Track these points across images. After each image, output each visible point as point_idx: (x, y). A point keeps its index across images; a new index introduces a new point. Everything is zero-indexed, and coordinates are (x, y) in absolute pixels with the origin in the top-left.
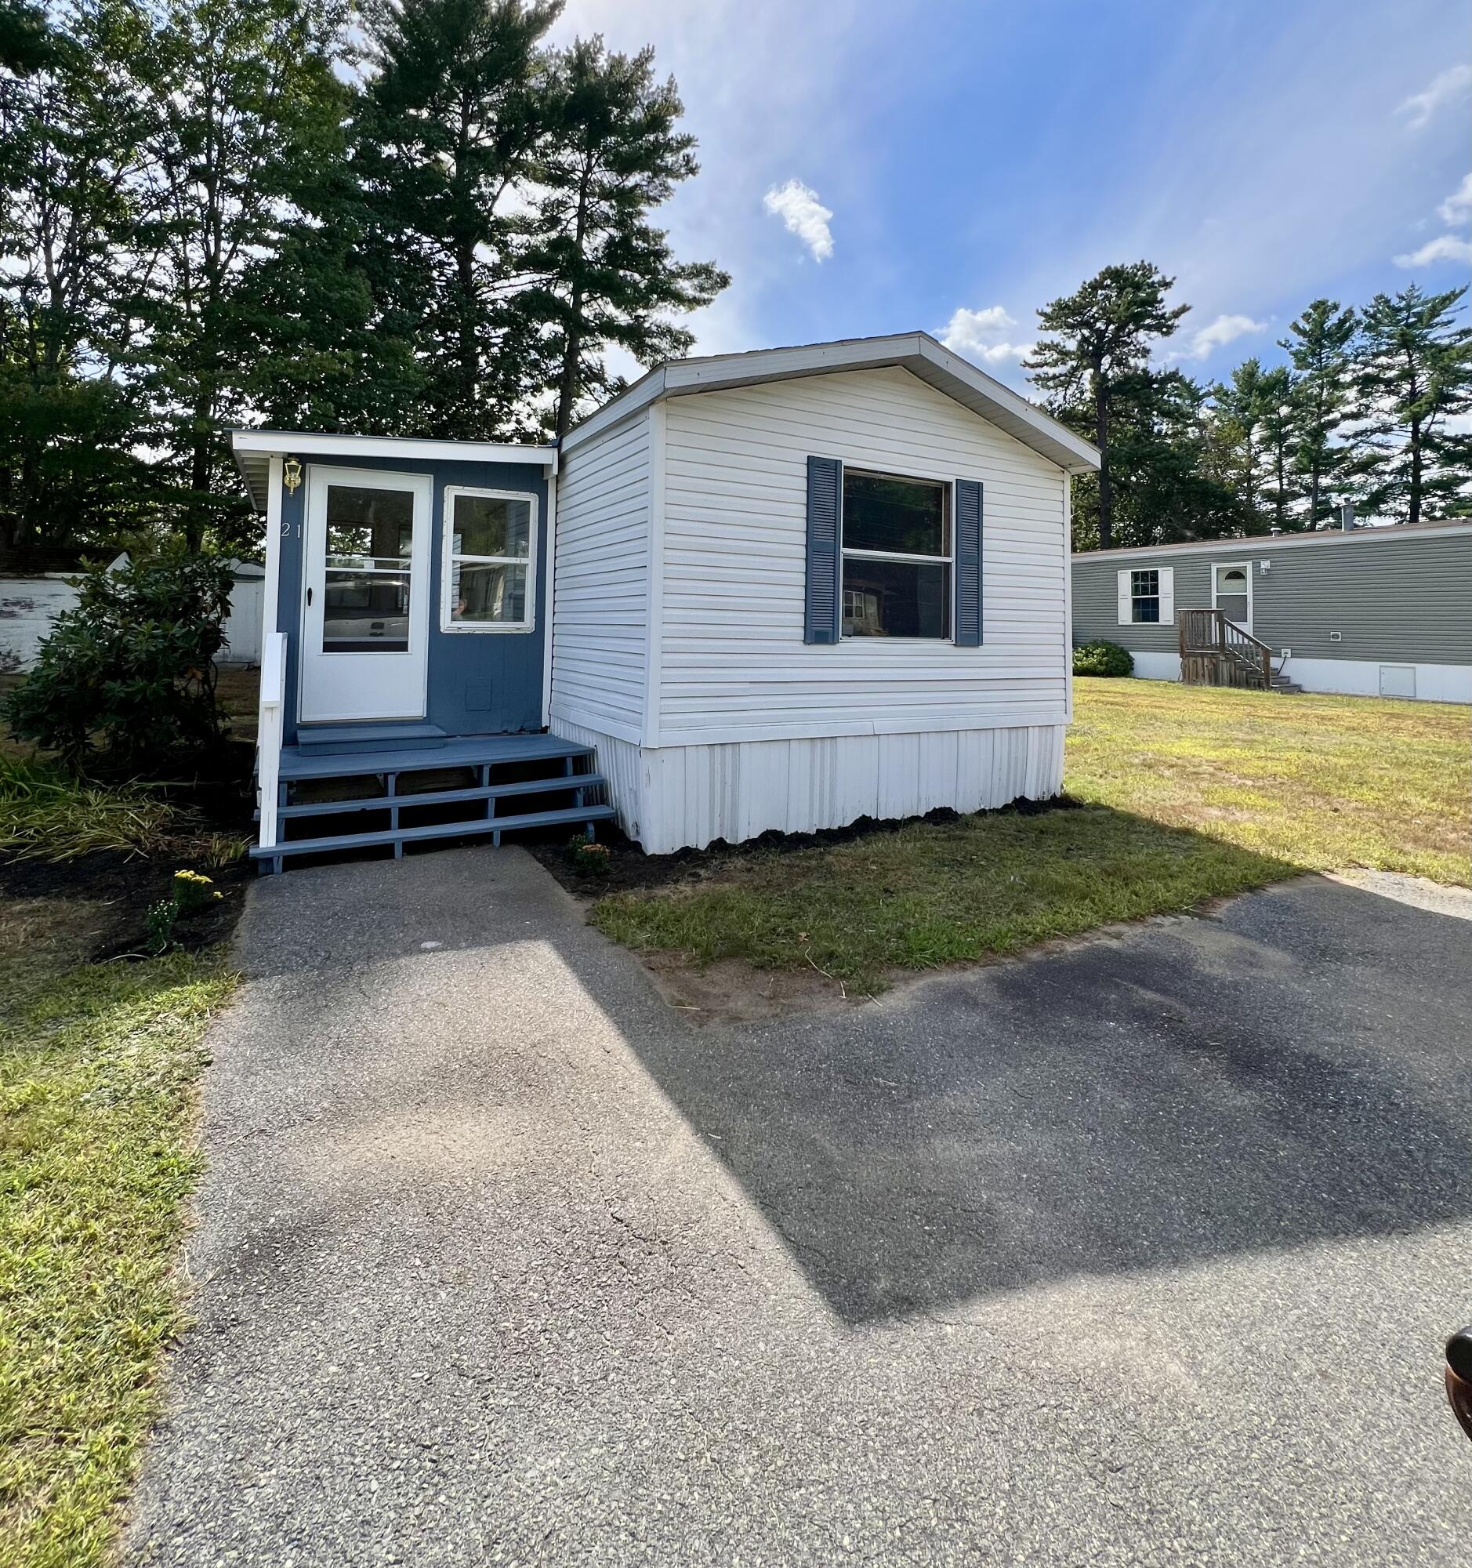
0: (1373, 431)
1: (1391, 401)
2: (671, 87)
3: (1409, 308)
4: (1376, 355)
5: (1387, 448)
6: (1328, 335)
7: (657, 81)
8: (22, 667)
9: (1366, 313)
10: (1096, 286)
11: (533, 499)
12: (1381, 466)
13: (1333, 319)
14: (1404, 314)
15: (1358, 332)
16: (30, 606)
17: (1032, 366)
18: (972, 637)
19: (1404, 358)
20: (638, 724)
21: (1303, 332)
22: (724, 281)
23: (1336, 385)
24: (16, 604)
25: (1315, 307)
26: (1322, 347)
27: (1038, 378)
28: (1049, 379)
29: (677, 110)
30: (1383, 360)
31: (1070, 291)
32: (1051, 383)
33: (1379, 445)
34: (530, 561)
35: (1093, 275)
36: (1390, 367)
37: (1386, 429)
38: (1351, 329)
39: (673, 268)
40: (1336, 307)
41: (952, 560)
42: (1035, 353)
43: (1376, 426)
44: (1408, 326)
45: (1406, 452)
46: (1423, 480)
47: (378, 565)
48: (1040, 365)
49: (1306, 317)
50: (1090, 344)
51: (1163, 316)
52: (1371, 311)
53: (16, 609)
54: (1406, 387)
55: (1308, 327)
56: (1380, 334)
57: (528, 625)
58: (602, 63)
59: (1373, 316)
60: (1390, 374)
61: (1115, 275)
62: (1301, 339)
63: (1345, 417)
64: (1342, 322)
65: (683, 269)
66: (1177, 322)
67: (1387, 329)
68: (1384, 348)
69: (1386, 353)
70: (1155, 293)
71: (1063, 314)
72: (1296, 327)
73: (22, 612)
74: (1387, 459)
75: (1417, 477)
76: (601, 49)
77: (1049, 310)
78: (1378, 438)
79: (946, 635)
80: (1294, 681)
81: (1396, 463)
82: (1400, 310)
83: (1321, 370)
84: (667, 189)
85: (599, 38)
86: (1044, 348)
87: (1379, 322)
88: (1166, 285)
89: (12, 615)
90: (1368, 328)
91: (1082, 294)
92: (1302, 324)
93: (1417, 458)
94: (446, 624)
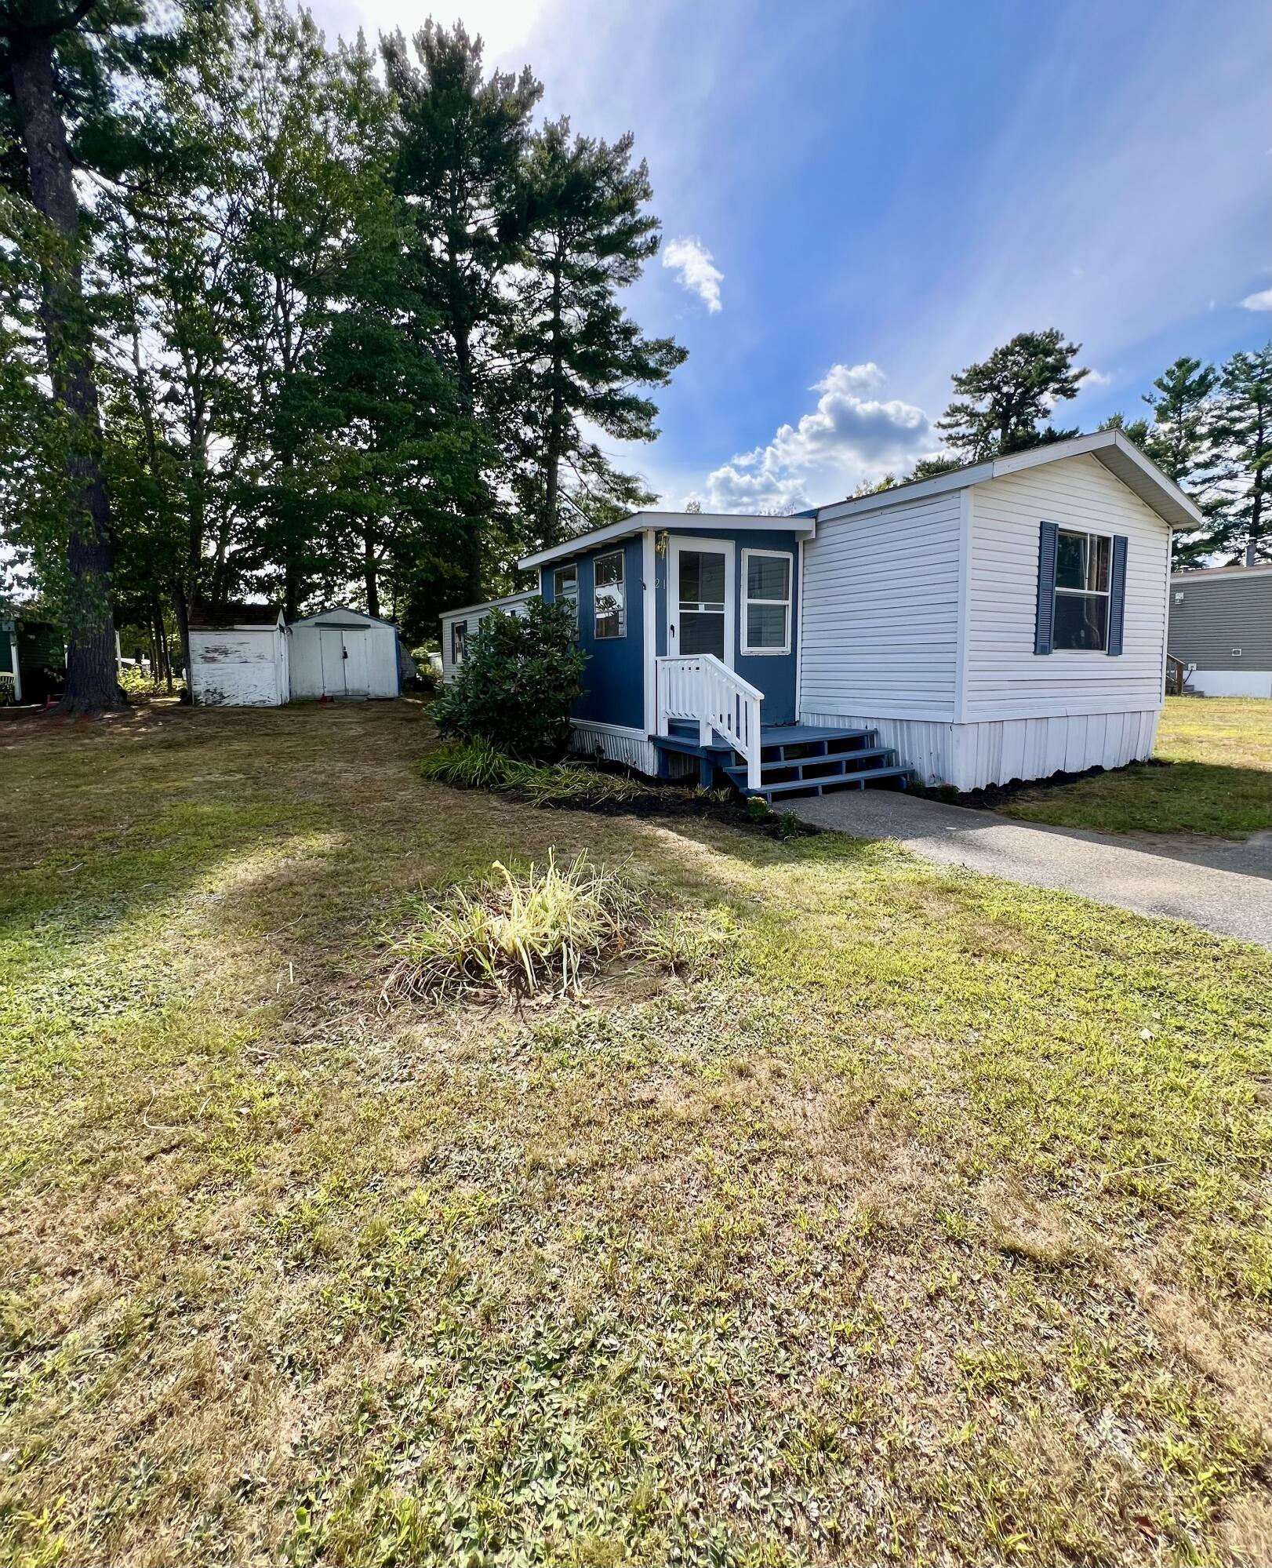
0: (1220, 478)
1: (1236, 451)
2: (643, 171)
3: (1263, 364)
4: (1230, 409)
5: (1233, 492)
6: (1187, 390)
7: (632, 166)
8: (226, 701)
9: (1225, 370)
10: (1006, 353)
11: (790, 556)
12: (1225, 510)
13: (1195, 376)
14: (1259, 371)
15: (1216, 387)
16: (225, 652)
17: (944, 427)
18: (1116, 650)
19: (1256, 412)
20: (952, 710)
21: (1166, 388)
22: (682, 355)
23: (1192, 437)
24: (216, 651)
25: (1180, 365)
26: (1182, 402)
27: (950, 438)
28: (959, 439)
29: (647, 194)
30: (1236, 414)
31: (983, 358)
32: (960, 443)
33: (1226, 491)
34: (789, 602)
35: (1005, 342)
36: (1240, 420)
37: (1232, 476)
38: (1210, 385)
39: (639, 344)
40: (1197, 365)
41: (1108, 594)
42: (948, 415)
43: (1222, 473)
44: (1262, 381)
45: (1248, 495)
46: (1261, 521)
47: (707, 607)
48: (951, 426)
49: (1170, 373)
50: (1001, 406)
51: (1066, 380)
52: (1230, 368)
53: (216, 655)
54: (1253, 439)
55: (1171, 384)
56: (1235, 389)
57: (787, 649)
58: (570, 146)
59: (1231, 373)
60: (1239, 426)
61: (1025, 343)
62: (1165, 395)
63: (1198, 466)
64: (1203, 378)
65: (646, 345)
66: (1076, 385)
67: (1242, 385)
68: (1237, 402)
69: (1238, 408)
70: (1064, 358)
71: (978, 379)
72: (1160, 384)
73: (220, 657)
74: (1232, 503)
75: (1256, 518)
76: (566, 132)
77: (964, 376)
78: (1226, 484)
79: (1102, 648)
80: (1197, 689)
81: (1240, 506)
82: (1256, 367)
83: (1179, 422)
84: (636, 269)
85: (565, 120)
86: (956, 410)
87: (1236, 378)
88: (1072, 351)
89: (213, 660)
90: (1226, 384)
91: (994, 360)
92: (1166, 381)
93: (1258, 501)
94: (745, 650)
